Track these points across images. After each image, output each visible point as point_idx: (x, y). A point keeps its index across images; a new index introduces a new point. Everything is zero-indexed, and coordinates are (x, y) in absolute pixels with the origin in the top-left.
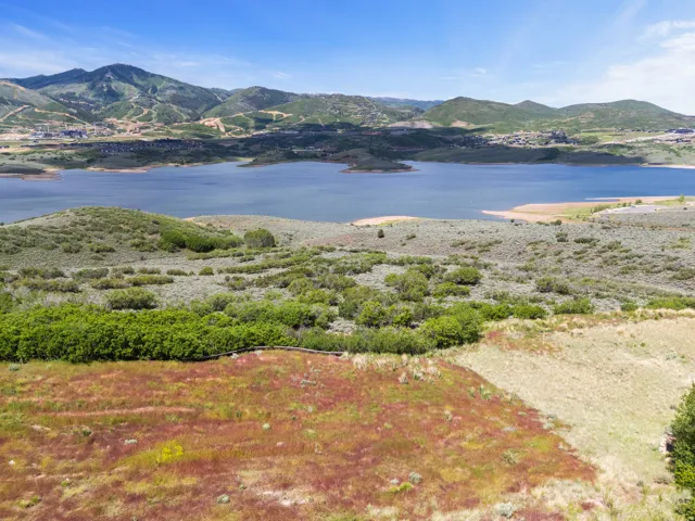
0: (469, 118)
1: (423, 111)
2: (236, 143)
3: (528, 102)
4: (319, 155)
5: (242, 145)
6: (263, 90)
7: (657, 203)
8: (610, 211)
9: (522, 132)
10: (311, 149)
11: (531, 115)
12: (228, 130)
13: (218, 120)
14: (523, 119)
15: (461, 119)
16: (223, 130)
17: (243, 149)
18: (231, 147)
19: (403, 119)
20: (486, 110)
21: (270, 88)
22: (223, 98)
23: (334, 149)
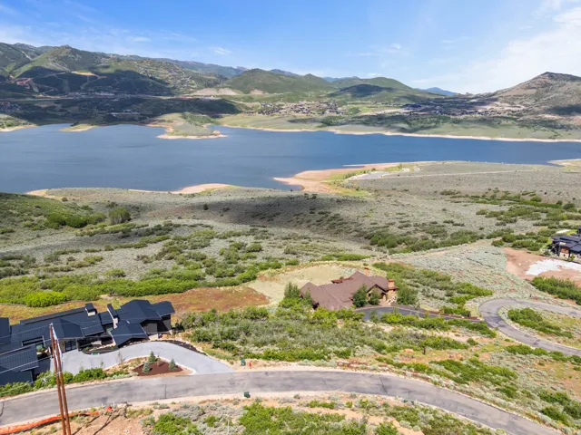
0: (264, 88)
1: (226, 79)
2: (53, 104)
3: (309, 75)
4: (137, 118)
5: (59, 106)
6: (75, 51)
7: (386, 170)
8: (355, 177)
9: (305, 102)
10: (128, 112)
11: (313, 87)
12: (41, 90)
13: (29, 79)
14: (306, 90)
15: (259, 88)
16: (36, 90)
17: (61, 111)
18: (46, 109)
19: (209, 85)
20: (278, 81)
21: (81, 49)
22: (32, 57)
23: (150, 113)
